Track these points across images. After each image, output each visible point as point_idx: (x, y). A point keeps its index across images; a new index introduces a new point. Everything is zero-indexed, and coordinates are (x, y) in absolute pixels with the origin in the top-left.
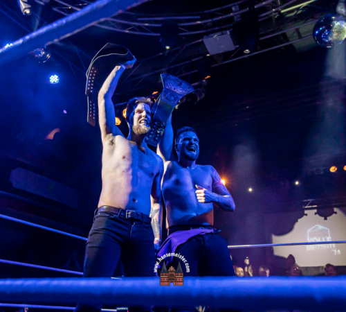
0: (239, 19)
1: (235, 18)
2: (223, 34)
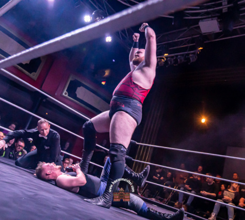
0: (226, 11)
1: (224, 10)
2: (212, 20)
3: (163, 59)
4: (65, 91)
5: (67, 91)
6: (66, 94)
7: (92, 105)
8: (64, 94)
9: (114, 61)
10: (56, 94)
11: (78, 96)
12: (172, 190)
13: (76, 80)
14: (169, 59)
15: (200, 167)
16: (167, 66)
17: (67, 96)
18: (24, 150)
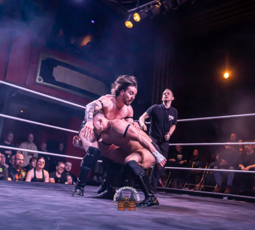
3: (157, 4)
4: (38, 77)
5: (40, 75)
6: (40, 80)
7: (77, 86)
8: (37, 81)
9: (93, 21)
10: (27, 83)
11: (57, 79)
12: (203, 171)
13: (48, 58)
14: (164, 2)
15: (233, 135)
16: (164, 13)
17: (42, 82)
18: (5, 165)
